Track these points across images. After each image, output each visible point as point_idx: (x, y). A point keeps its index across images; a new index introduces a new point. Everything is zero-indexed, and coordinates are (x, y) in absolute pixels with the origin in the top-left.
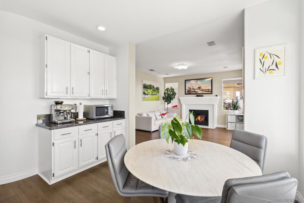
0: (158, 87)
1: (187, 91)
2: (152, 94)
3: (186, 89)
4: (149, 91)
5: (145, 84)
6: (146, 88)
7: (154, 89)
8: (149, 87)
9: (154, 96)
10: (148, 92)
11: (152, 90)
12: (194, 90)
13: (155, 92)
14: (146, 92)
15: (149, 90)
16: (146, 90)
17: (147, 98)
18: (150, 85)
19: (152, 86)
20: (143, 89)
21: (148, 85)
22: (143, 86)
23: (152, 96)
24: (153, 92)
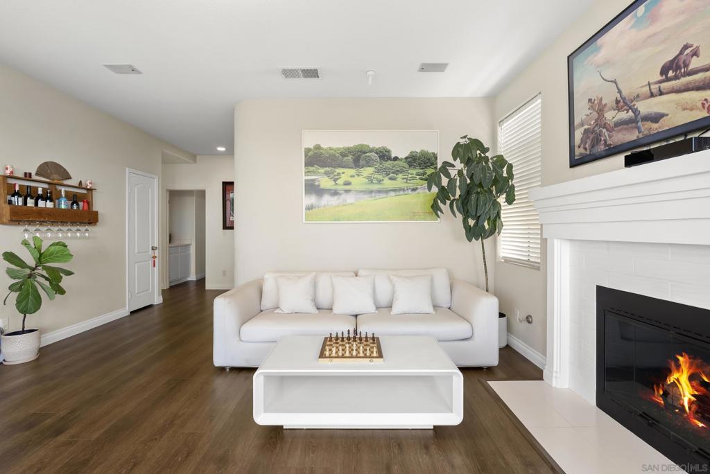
0: (424, 154)
1: (578, 134)
2: (376, 187)
3: (577, 121)
4: (344, 178)
5: (318, 147)
6: (323, 166)
7: (388, 164)
8: (350, 158)
9: (392, 199)
10: (340, 182)
11: (368, 171)
12: (624, 115)
13: (400, 176)
14: (325, 182)
15: (352, 172)
16: (326, 174)
17: (335, 207)
18: (356, 147)
19: (371, 151)
20: (306, 172)
21: (339, 149)
22: (306, 155)
23: (371, 199)
24: (380, 177)
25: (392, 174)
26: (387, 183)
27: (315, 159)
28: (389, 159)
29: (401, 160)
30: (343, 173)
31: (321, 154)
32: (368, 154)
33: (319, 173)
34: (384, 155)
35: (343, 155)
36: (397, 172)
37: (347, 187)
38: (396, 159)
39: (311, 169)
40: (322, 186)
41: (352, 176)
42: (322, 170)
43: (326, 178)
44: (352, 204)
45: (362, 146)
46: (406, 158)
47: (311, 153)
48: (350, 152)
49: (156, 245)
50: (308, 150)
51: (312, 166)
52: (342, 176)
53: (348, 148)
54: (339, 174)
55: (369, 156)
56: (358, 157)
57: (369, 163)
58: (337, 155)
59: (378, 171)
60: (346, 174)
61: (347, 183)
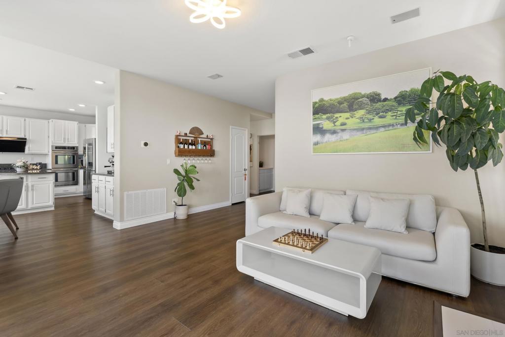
0: (414, 92)
2: (367, 125)
4: (341, 120)
5: (322, 100)
6: (324, 114)
7: (378, 105)
8: (345, 105)
9: (381, 134)
10: (338, 123)
11: (361, 113)
13: (390, 113)
14: (327, 125)
15: (347, 115)
16: (328, 118)
17: (334, 142)
18: (350, 95)
19: (363, 96)
20: (313, 119)
21: (336, 99)
22: (313, 108)
23: (364, 135)
24: (370, 117)
25: (381, 113)
26: (377, 121)
27: (320, 109)
28: (379, 100)
29: (391, 100)
30: (340, 117)
31: (324, 105)
32: (360, 100)
33: (322, 118)
34: (375, 98)
35: (340, 103)
36: (387, 111)
37: (343, 127)
38: (386, 100)
39: (317, 116)
40: (324, 128)
41: (347, 119)
42: (324, 117)
43: (328, 122)
44: (347, 140)
45: (355, 94)
46: (396, 98)
47: (317, 105)
48: (345, 100)
49: (247, 168)
50: (315, 103)
51: (318, 114)
52: (340, 119)
53: (344, 98)
54: (336, 118)
55: (361, 101)
56: (352, 104)
57: (361, 107)
58: (336, 104)
59: (369, 112)
60: (342, 117)
61: (343, 124)
